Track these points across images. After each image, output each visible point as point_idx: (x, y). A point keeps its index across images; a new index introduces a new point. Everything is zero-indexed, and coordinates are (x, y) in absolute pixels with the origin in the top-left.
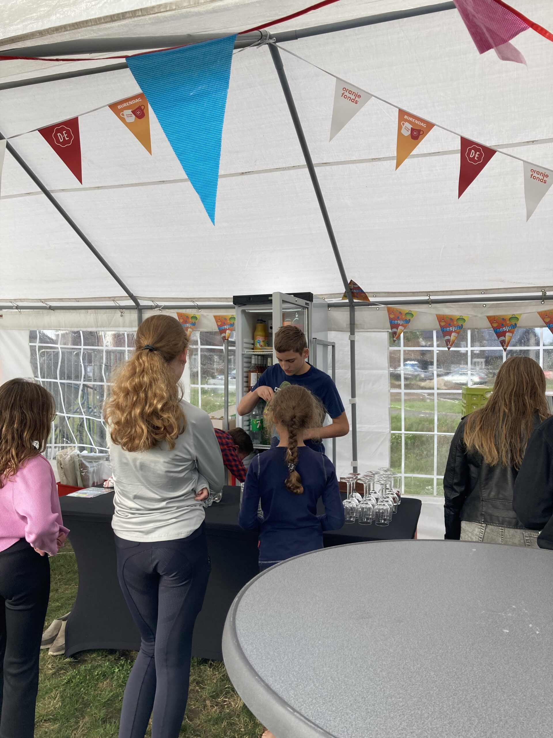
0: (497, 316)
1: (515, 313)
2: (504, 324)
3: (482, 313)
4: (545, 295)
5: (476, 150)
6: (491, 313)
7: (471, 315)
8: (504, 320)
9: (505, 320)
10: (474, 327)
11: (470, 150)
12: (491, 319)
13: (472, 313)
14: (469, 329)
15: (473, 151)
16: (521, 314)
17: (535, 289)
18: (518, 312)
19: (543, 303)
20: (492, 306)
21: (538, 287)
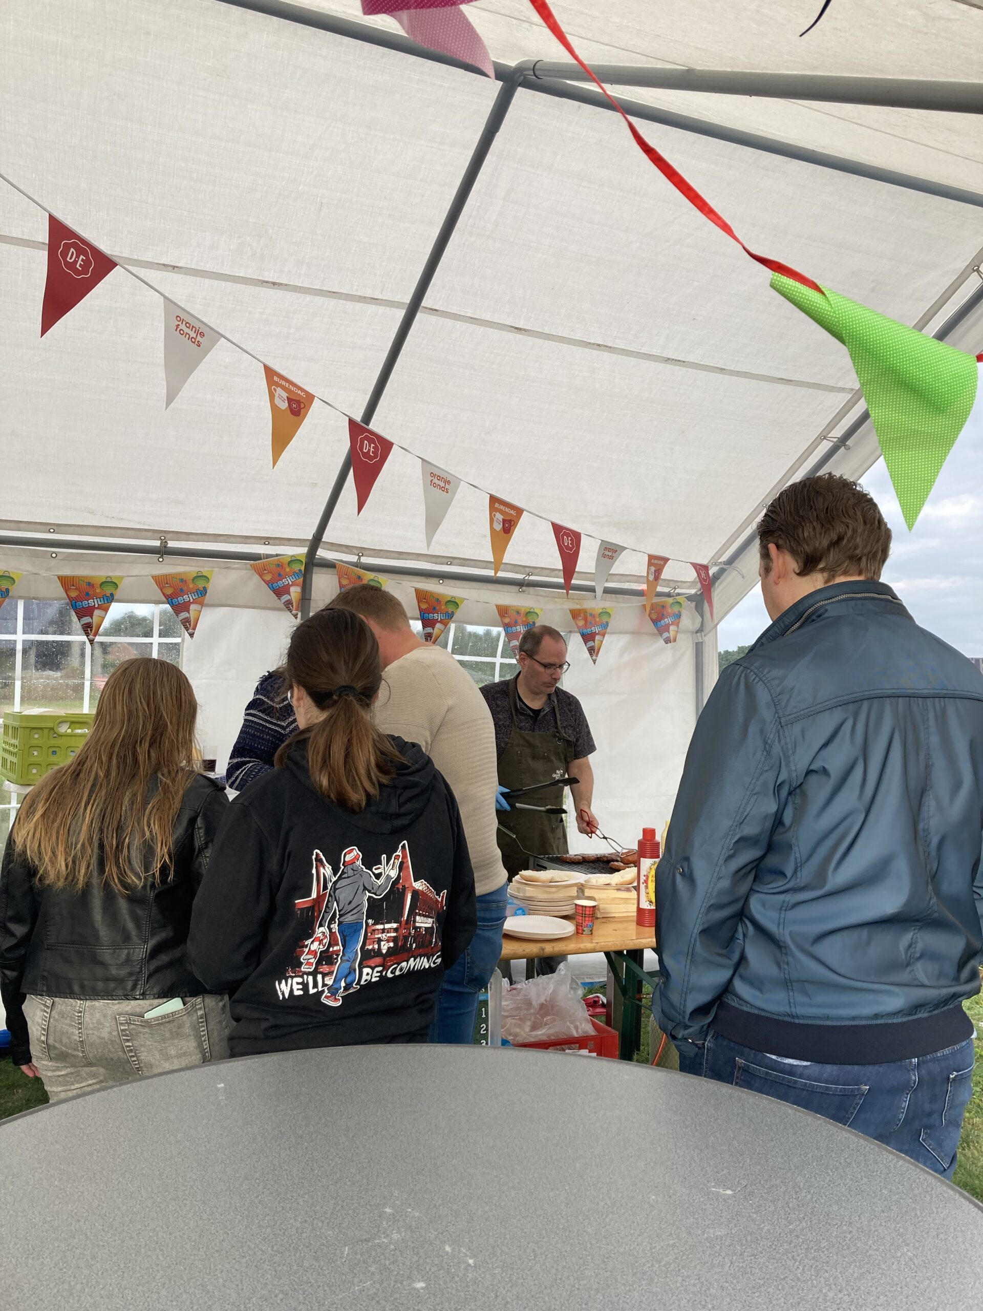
0: (78, 577)
1: (110, 574)
2: (91, 593)
3: (47, 570)
4: (165, 547)
5: (80, 251)
6: (67, 571)
7: (27, 571)
8: (91, 585)
9: (93, 586)
10: (32, 595)
11: (67, 247)
12: (66, 582)
13: (29, 567)
14: (20, 598)
15: (72, 250)
16: (122, 578)
17: (150, 534)
18: (117, 574)
19: (161, 560)
20: (68, 558)
21: (154, 531)
